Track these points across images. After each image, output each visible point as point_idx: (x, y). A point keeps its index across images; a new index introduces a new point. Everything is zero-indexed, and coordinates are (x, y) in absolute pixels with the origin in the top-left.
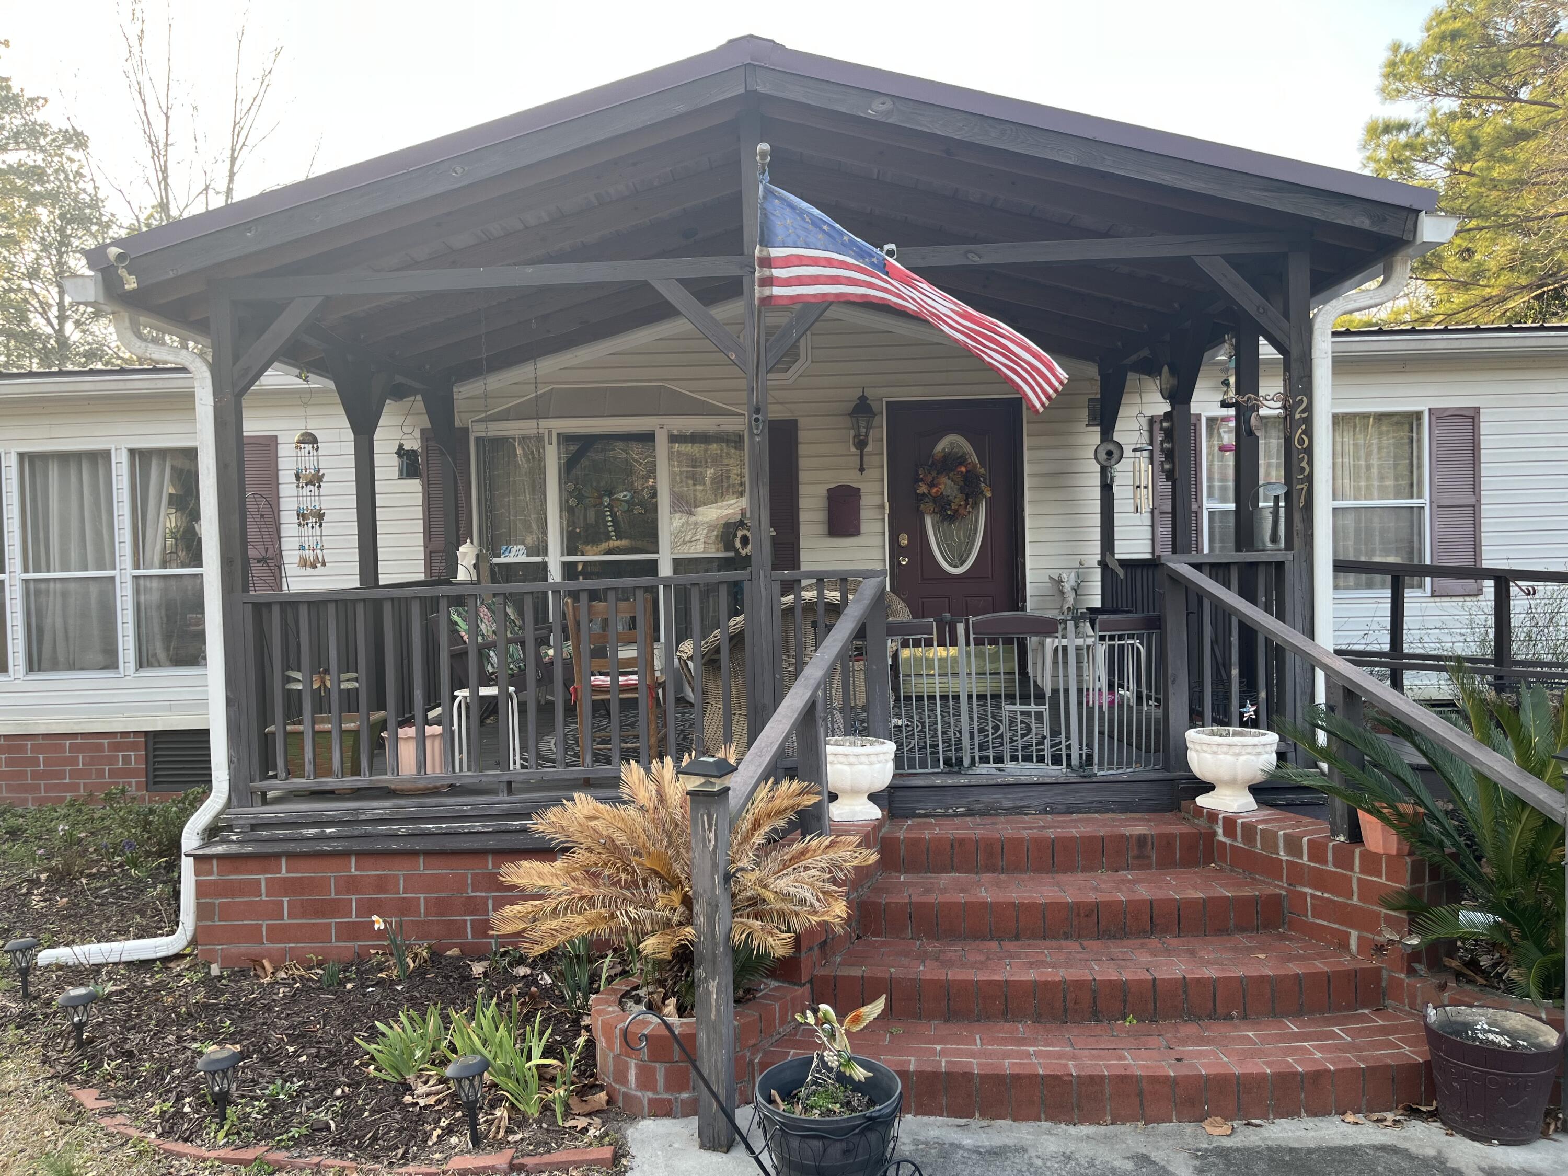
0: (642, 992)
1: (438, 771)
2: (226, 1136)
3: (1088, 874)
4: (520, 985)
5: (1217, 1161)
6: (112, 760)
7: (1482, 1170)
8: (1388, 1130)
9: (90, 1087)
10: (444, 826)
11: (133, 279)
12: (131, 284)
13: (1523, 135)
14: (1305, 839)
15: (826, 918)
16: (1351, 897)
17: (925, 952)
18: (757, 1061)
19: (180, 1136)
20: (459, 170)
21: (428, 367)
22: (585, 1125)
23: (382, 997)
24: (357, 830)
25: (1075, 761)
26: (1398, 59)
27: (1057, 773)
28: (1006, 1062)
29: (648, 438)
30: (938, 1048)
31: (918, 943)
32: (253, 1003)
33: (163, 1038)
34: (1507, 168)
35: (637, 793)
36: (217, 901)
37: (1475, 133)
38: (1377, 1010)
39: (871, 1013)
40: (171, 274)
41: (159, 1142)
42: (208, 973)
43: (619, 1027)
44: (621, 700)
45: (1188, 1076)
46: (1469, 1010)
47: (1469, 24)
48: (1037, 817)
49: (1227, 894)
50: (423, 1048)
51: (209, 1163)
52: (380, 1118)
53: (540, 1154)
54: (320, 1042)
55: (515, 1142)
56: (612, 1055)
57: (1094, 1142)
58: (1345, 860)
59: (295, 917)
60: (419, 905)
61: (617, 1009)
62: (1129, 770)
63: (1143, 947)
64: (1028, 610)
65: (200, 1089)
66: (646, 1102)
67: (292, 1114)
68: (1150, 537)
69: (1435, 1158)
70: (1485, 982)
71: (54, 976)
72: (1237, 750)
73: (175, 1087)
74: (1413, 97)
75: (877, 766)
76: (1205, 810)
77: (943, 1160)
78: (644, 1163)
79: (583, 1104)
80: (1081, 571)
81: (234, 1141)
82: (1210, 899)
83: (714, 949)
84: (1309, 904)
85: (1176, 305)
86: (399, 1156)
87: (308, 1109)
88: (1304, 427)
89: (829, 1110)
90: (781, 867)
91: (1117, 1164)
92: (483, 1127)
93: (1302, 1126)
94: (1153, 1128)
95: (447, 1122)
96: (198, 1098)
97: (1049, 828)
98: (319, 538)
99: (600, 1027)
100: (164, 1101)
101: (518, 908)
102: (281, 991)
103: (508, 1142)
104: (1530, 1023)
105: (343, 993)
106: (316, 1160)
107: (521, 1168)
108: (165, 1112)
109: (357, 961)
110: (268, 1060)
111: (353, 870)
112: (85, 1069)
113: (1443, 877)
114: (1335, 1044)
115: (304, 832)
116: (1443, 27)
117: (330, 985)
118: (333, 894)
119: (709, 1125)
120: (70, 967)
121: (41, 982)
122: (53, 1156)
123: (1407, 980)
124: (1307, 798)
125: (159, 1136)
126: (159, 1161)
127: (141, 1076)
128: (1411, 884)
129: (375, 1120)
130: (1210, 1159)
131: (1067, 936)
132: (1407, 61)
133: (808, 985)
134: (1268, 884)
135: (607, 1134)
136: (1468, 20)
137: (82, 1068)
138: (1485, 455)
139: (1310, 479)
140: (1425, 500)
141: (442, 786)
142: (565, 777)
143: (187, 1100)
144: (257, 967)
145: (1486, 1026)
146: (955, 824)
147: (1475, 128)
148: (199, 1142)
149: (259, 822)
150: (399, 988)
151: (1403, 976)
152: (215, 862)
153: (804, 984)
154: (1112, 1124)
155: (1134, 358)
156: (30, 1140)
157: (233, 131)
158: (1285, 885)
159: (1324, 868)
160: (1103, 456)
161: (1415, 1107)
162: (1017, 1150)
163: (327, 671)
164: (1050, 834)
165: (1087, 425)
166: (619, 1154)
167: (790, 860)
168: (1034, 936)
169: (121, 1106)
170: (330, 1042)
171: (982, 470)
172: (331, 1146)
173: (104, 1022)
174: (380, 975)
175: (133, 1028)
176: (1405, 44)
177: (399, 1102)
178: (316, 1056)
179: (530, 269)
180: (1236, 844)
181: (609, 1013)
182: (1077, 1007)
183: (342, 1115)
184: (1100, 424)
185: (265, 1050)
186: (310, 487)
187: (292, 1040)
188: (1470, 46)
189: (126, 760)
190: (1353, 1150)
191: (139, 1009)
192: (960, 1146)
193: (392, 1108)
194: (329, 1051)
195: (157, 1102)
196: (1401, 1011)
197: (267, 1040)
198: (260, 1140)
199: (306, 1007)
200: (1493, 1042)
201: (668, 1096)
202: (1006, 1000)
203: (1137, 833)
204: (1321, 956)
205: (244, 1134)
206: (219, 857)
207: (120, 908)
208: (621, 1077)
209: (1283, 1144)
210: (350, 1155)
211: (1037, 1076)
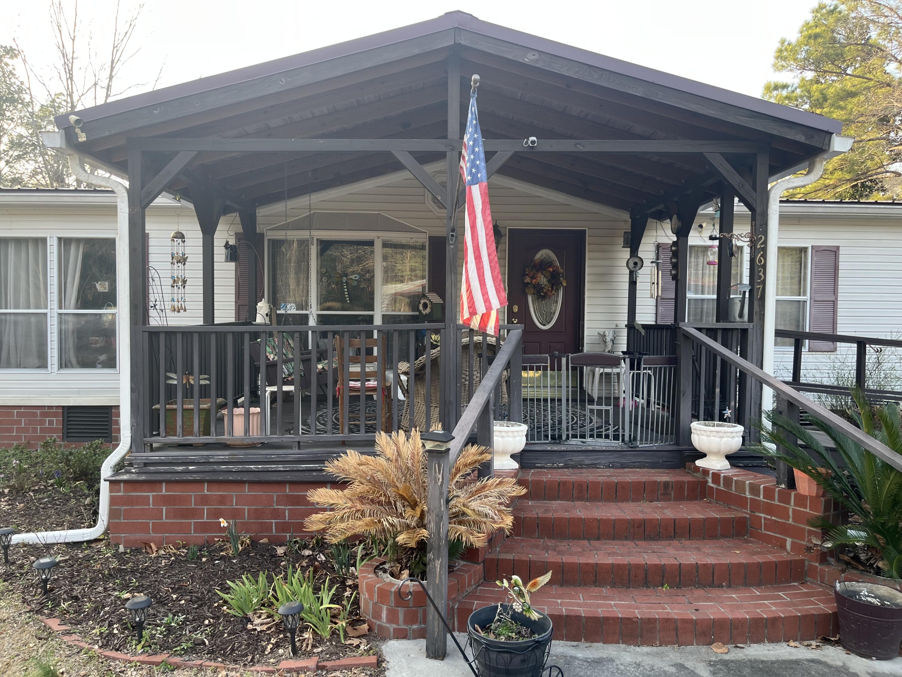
0: (386, 566)
1: (255, 434)
2: (142, 648)
3: (636, 503)
4: (307, 561)
5: (722, 668)
6: (42, 422)
7: (869, 674)
8: (814, 651)
9: (54, 617)
10: (260, 466)
11: (84, 135)
12: (83, 138)
13: (852, 95)
14: (762, 486)
15: (502, 525)
16: (788, 519)
17: (547, 546)
18: (456, 607)
19: (113, 648)
20: (284, 80)
21: (244, 196)
22: (358, 643)
23: (225, 566)
24: (208, 468)
25: (627, 438)
26: (783, 48)
27: (616, 445)
28: (600, 610)
29: (371, 243)
30: (559, 601)
31: (542, 541)
32: (147, 568)
33: (95, 589)
34: (841, 112)
35: (385, 450)
36: (123, 508)
37: (824, 92)
38: (802, 583)
39: (543, 581)
40: (107, 134)
41: (101, 651)
42: (117, 550)
43: (377, 586)
44: (367, 396)
45: (703, 619)
46: (857, 584)
47: (824, 30)
48: (605, 469)
49: (717, 516)
50: (257, 597)
51: (133, 664)
52: (234, 638)
53: (333, 660)
54: (191, 592)
55: (318, 653)
56: (371, 603)
57: (651, 656)
58: (785, 498)
59: (170, 518)
60: (245, 513)
61: (373, 576)
62: (656, 444)
63: (670, 546)
64: (585, 352)
65: (123, 620)
66: (392, 631)
67: (181, 635)
68: (655, 312)
69: (842, 666)
70: (863, 569)
71: (22, 551)
72: (721, 435)
73: (107, 618)
74: (791, 70)
75: (518, 438)
76: (701, 468)
77: (567, 666)
78: (395, 665)
79: (355, 631)
80: (616, 330)
81: (147, 651)
82: (707, 519)
83: (439, 542)
84: (763, 523)
85: (683, 181)
86: (249, 660)
87: (190, 632)
88: (762, 253)
89: (510, 637)
90: (470, 495)
91: (666, 669)
92: (298, 644)
93: (767, 648)
94: (683, 648)
95: (275, 640)
96: (122, 625)
97: (613, 476)
98: (183, 295)
99: (364, 586)
100: (101, 626)
101: (319, 516)
102: (163, 561)
103: (314, 653)
104: (892, 592)
105: (200, 563)
106: (199, 662)
107: (323, 668)
108: (102, 633)
109: (206, 545)
110: (162, 602)
111: (206, 491)
112: (50, 607)
113: (840, 509)
114: (782, 602)
115: (176, 468)
116: (810, 32)
117: (192, 559)
118: (193, 505)
119: (433, 644)
120: (31, 545)
121: (14, 554)
122: (37, 659)
123: (819, 567)
124: (756, 463)
125: (100, 647)
126: (102, 663)
127: (85, 611)
128: (824, 513)
129: (231, 639)
130: (718, 666)
131: (626, 538)
132: (789, 50)
133: (482, 564)
134: (738, 511)
135: (371, 649)
136: (823, 28)
137: (48, 606)
138: (841, 273)
139: (764, 283)
140: (807, 297)
141: (258, 443)
142: (332, 440)
143: (115, 626)
144: (147, 547)
145: (866, 593)
146: (558, 473)
147: (825, 89)
148: (126, 651)
149: (149, 461)
150: (234, 561)
151: (817, 564)
152: (122, 485)
153: (480, 563)
154: (660, 646)
155: (654, 210)
156: (22, 649)
157: (113, 51)
158: (749, 512)
159: (773, 502)
160: (631, 265)
161: (828, 638)
162: (609, 661)
163: (191, 374)
164: (615, 479)
165: (623, 247)
166: (380, 661)
167: (476, 491)
168: (608, 539)
169: (74, 629)
170: (197, 592)
171: (562, 270)
172: (207, 654)
173: (58, 579)
174: (221, 553)
175: (76, 582)
176: (788, 40)
177: (244, 628)
178: (190, 601)
179: (322, 141)
180: (720, 488)
181: (370, 578)
182: (636, 579)
183: (211, 636)
184: (631, 247)
185: (158, 596)
186: (180, 264)
187: (175, 591)
188: (824, 43)
189: (51, 423)
190: (797, 662)
191: (78, 571)
192: (576, 658)
193: (241, 632)
194: (197, 597)
195: (96, 627)
196: (815, 584)
197: (159, 591)
198: (163, 650)
199: (179, 572)
200: (870, 602)
201: (405, 627)
202: (596, 575)
203: (664, 480)
204: (770, 552)
205: (153, 646)
206: (125, 482)
207: (56, 511)
208: (377, 615)
209: (757, 658)
210: (220, 660)
211: (618, 618)
